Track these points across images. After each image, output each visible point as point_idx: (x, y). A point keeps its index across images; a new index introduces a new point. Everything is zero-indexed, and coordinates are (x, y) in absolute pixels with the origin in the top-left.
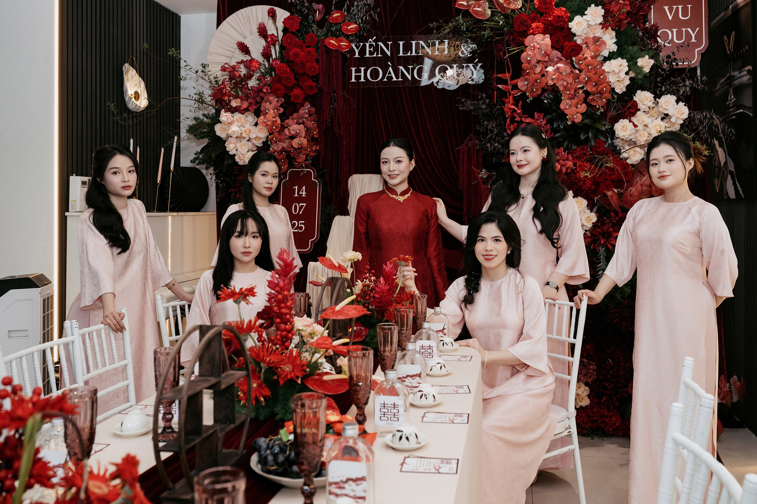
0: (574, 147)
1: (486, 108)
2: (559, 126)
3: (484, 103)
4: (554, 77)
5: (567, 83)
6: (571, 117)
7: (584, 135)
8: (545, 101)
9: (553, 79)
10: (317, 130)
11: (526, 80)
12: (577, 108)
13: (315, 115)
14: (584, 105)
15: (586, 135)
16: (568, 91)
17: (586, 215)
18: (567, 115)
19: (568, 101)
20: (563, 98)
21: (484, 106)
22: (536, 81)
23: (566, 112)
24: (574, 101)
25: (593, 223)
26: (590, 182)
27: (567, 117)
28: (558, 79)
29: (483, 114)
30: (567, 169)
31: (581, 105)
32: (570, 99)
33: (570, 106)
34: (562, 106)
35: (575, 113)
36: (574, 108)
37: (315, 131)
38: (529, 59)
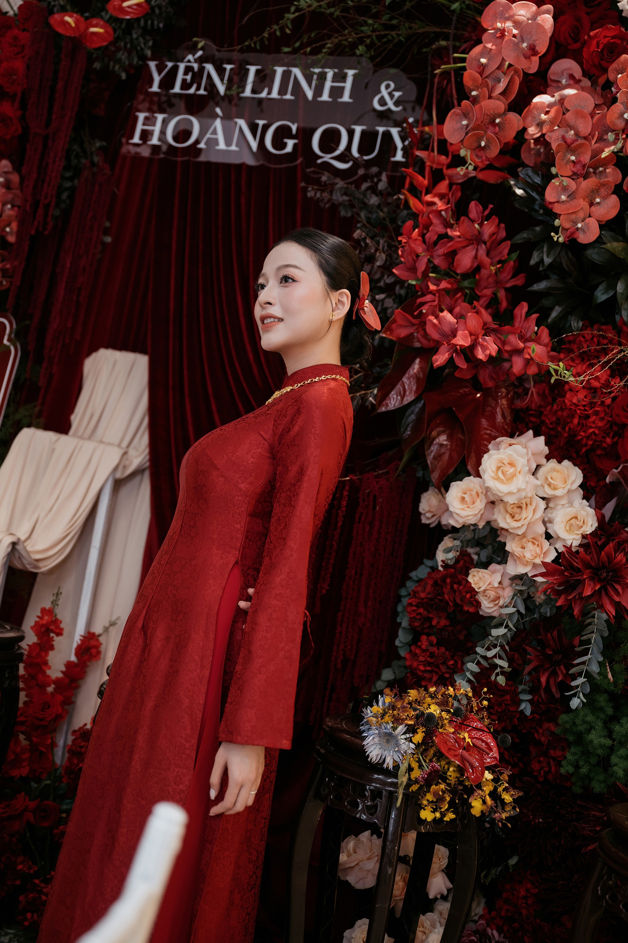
0: (576, 324)
1: (379, 206)
2: (542, 261)
3: (373, 189)
4: (543, 117)
5: (577, 134)
6: (567, 225)
7: (606, 291)
8: (519, 192)
9: (540, 124)
10: (14, 225)
11: (466, 115)
12: (591, 204)
13: (18, 192)
14: (614, 200)
15: (611, 293)
16: (573, 152)
17: (570, 511)
18: (557, 216)
19: (566, 181)
20: (554, 170)
21: (374, 200)
22: (492, 123)
23: (557, 209)
24: (586, 184)
25: (584, 537)
26: (600, 424)
27: (557, 222)
28: (552, 122)
29: (368, 219)
30: (528, 362)
31: (604, 198)
32: (574, 176)
33: (572, 196)
34: (550, 195)
35: (581, 215)
36: (584, 204)
37: (9, 225)
38: (483, 61)
